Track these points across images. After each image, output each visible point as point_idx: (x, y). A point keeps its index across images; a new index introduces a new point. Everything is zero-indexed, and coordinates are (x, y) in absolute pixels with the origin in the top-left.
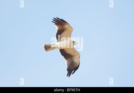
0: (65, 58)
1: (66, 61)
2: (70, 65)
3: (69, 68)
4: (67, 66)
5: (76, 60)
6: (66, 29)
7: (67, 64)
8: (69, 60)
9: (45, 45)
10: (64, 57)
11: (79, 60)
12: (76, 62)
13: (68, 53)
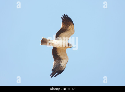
0: (54, 59)
1: (54, 62)
2: (56, 66)
3: (54, 69)
4: (53, 66)
5: (63, 64)
6: (68, 30)
7: (53, 64)
8: (57, 62)
9: (43, 38)
10: (54, 57)
11: (66, 64)
12: (62, 66)
13: (58, 54)
